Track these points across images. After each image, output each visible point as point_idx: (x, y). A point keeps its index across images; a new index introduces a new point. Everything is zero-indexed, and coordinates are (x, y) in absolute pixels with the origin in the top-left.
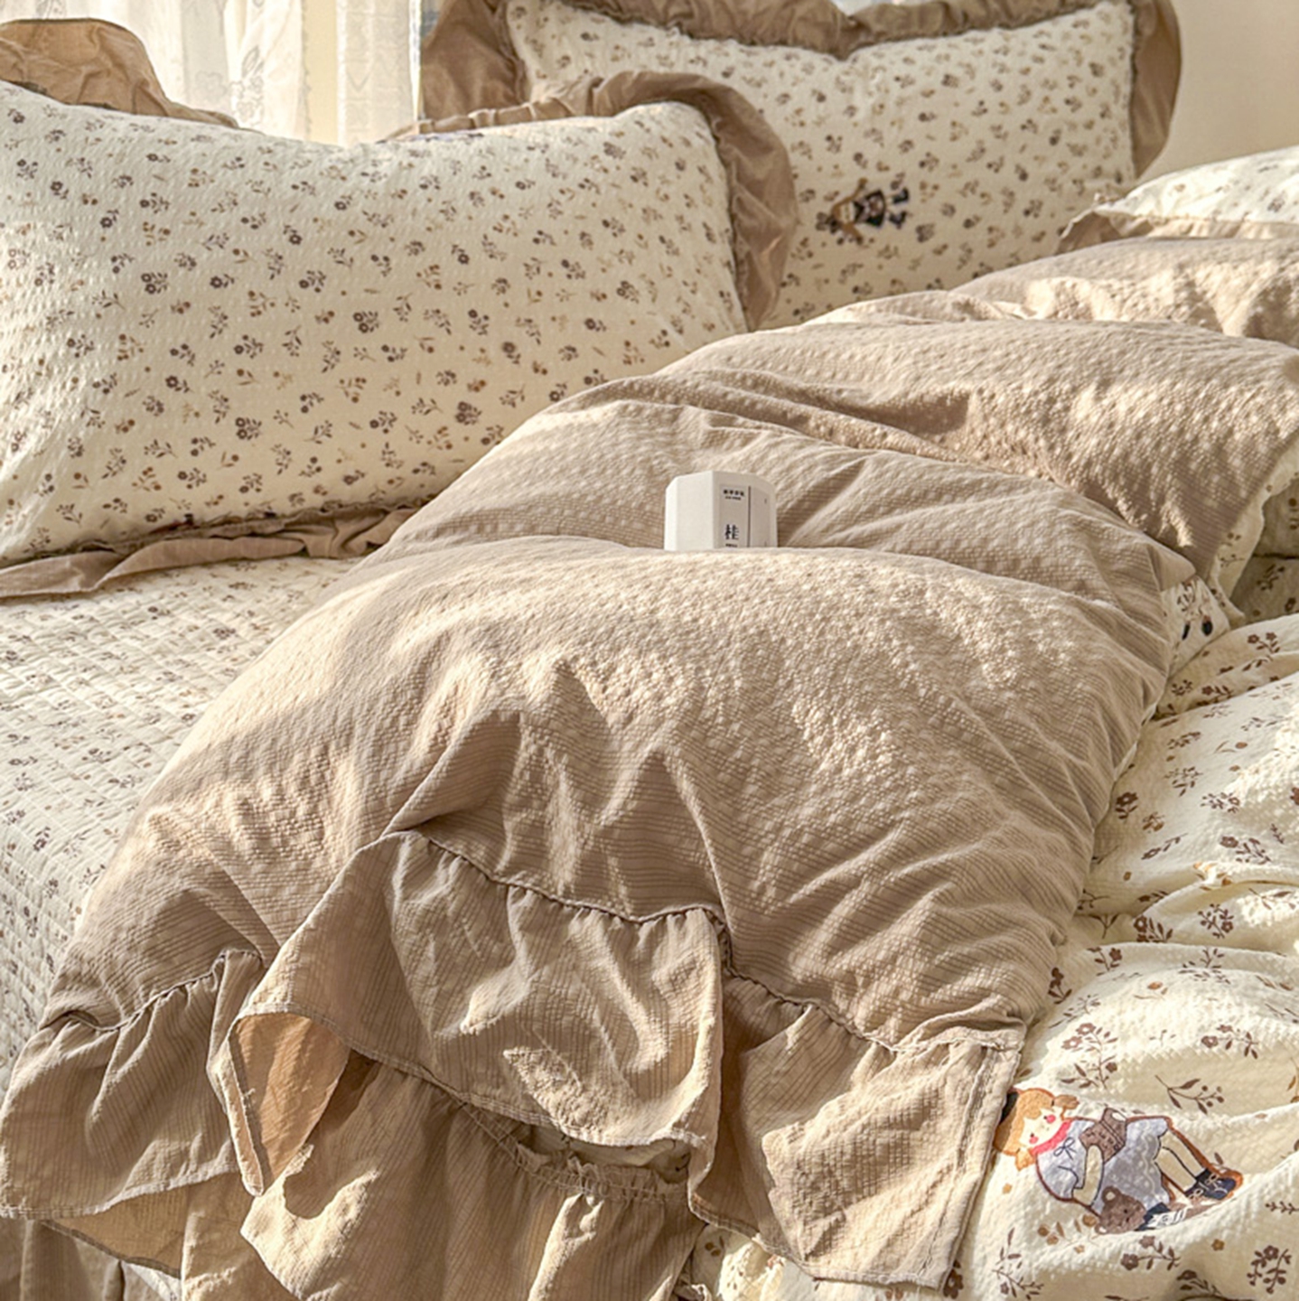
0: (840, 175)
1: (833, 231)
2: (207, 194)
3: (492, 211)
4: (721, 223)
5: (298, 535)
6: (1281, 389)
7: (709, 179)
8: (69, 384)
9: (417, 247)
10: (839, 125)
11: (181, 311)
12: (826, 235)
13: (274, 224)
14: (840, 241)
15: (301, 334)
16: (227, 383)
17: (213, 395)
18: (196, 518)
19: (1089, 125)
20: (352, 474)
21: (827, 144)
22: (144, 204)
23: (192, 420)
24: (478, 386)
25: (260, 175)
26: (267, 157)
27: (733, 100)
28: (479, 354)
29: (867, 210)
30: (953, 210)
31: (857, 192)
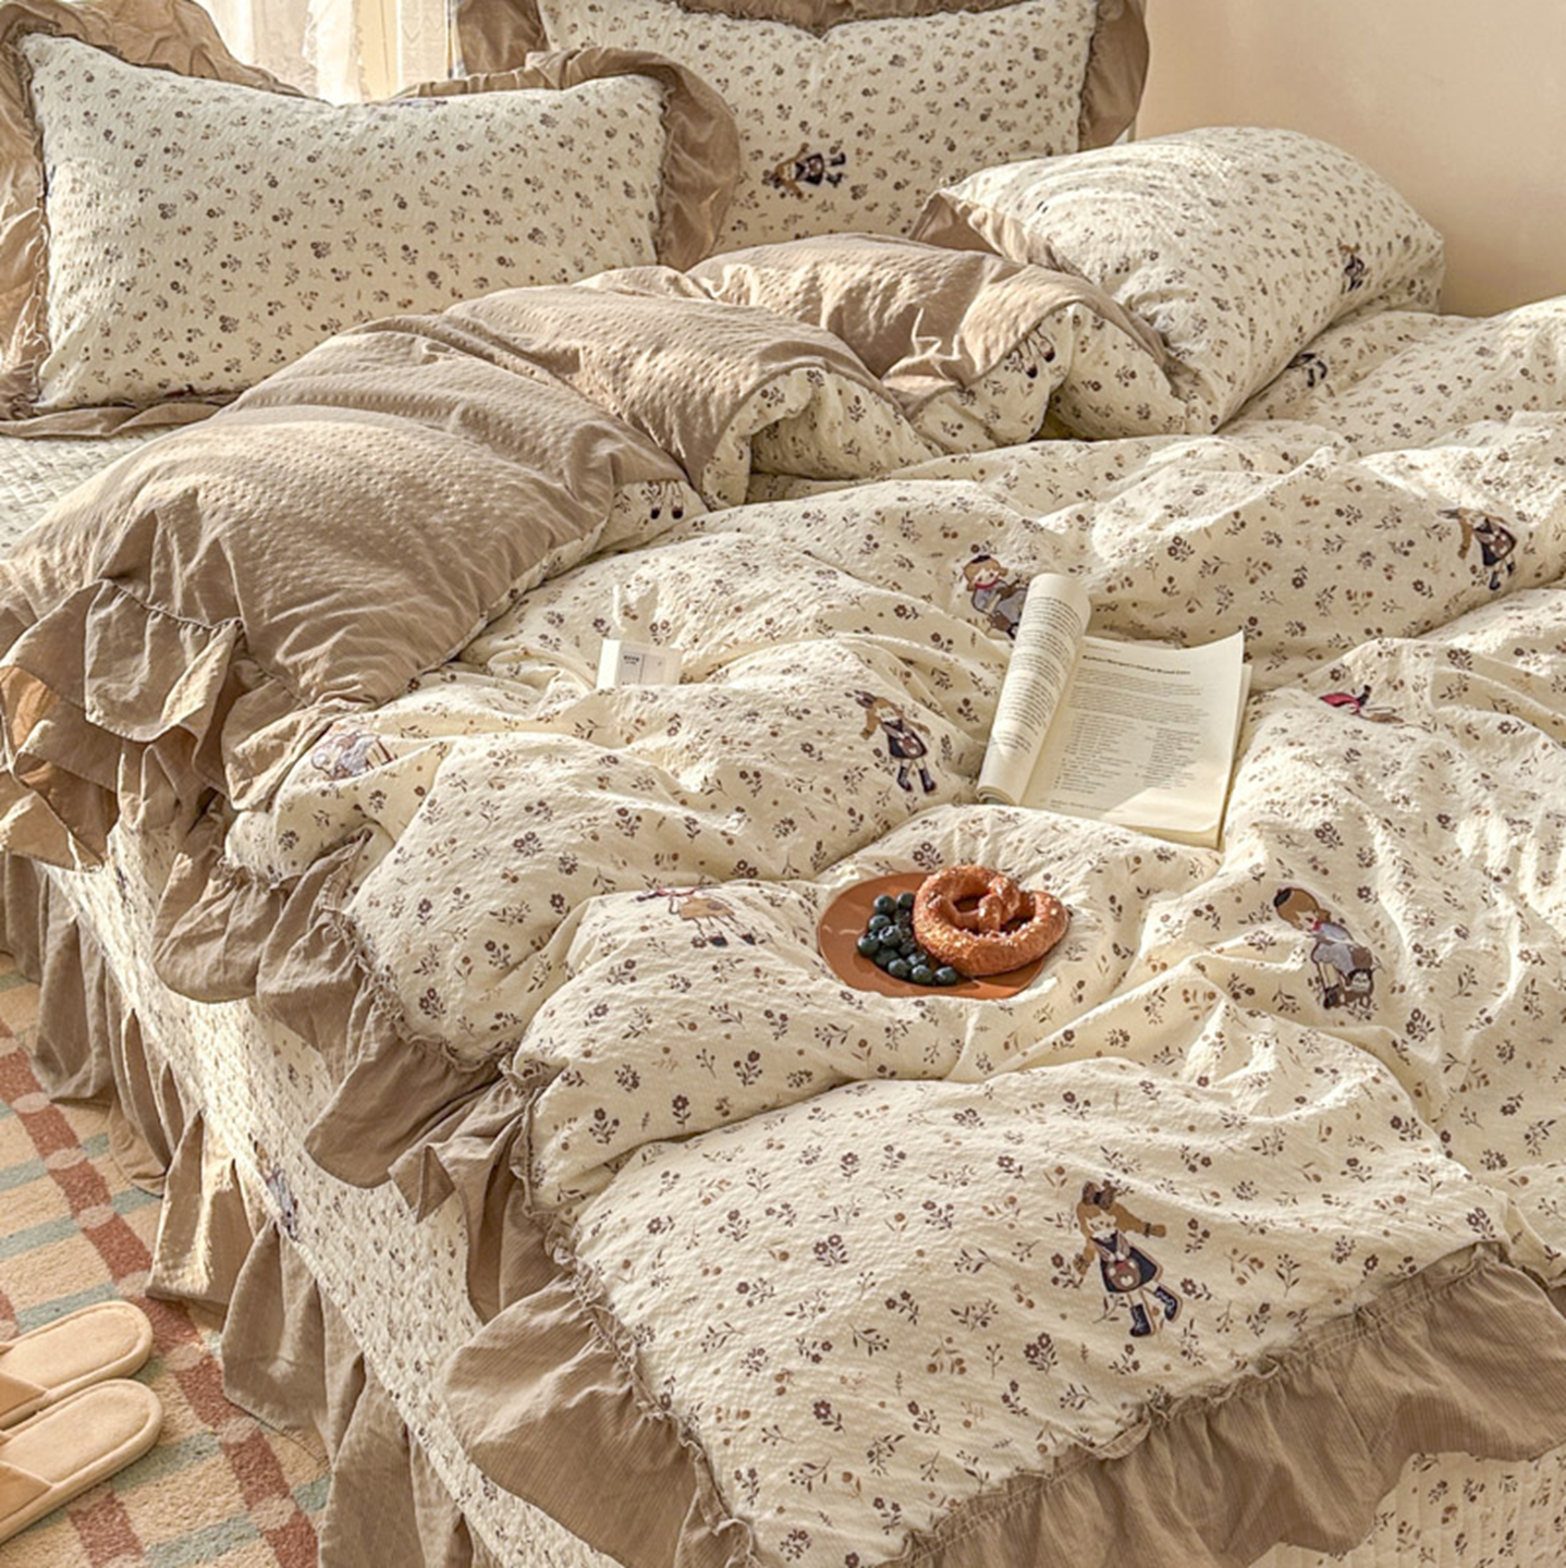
0: (787, 138)
1: (777, 187)
2: (213, 146)
3: (433, 167)
4: (647, 181)
7: (640, 144)
8: (104, 283)
9: (366, 195)
10: (791, 95)
11: (184, 233)
12: (771, 189)
13: (259, 172)
14: (783, 195)
15: (270, 256)
17: (204, 298)
18: (196, 387)
19: (1022, 104)
21: (778, 112)
24: (405, 305)
25: (257, 131)
26: (264, 117)
27: (683, 74)
28: (407, 280)
29: (808, 170)
30: (885, 174)
31: (799, 155)
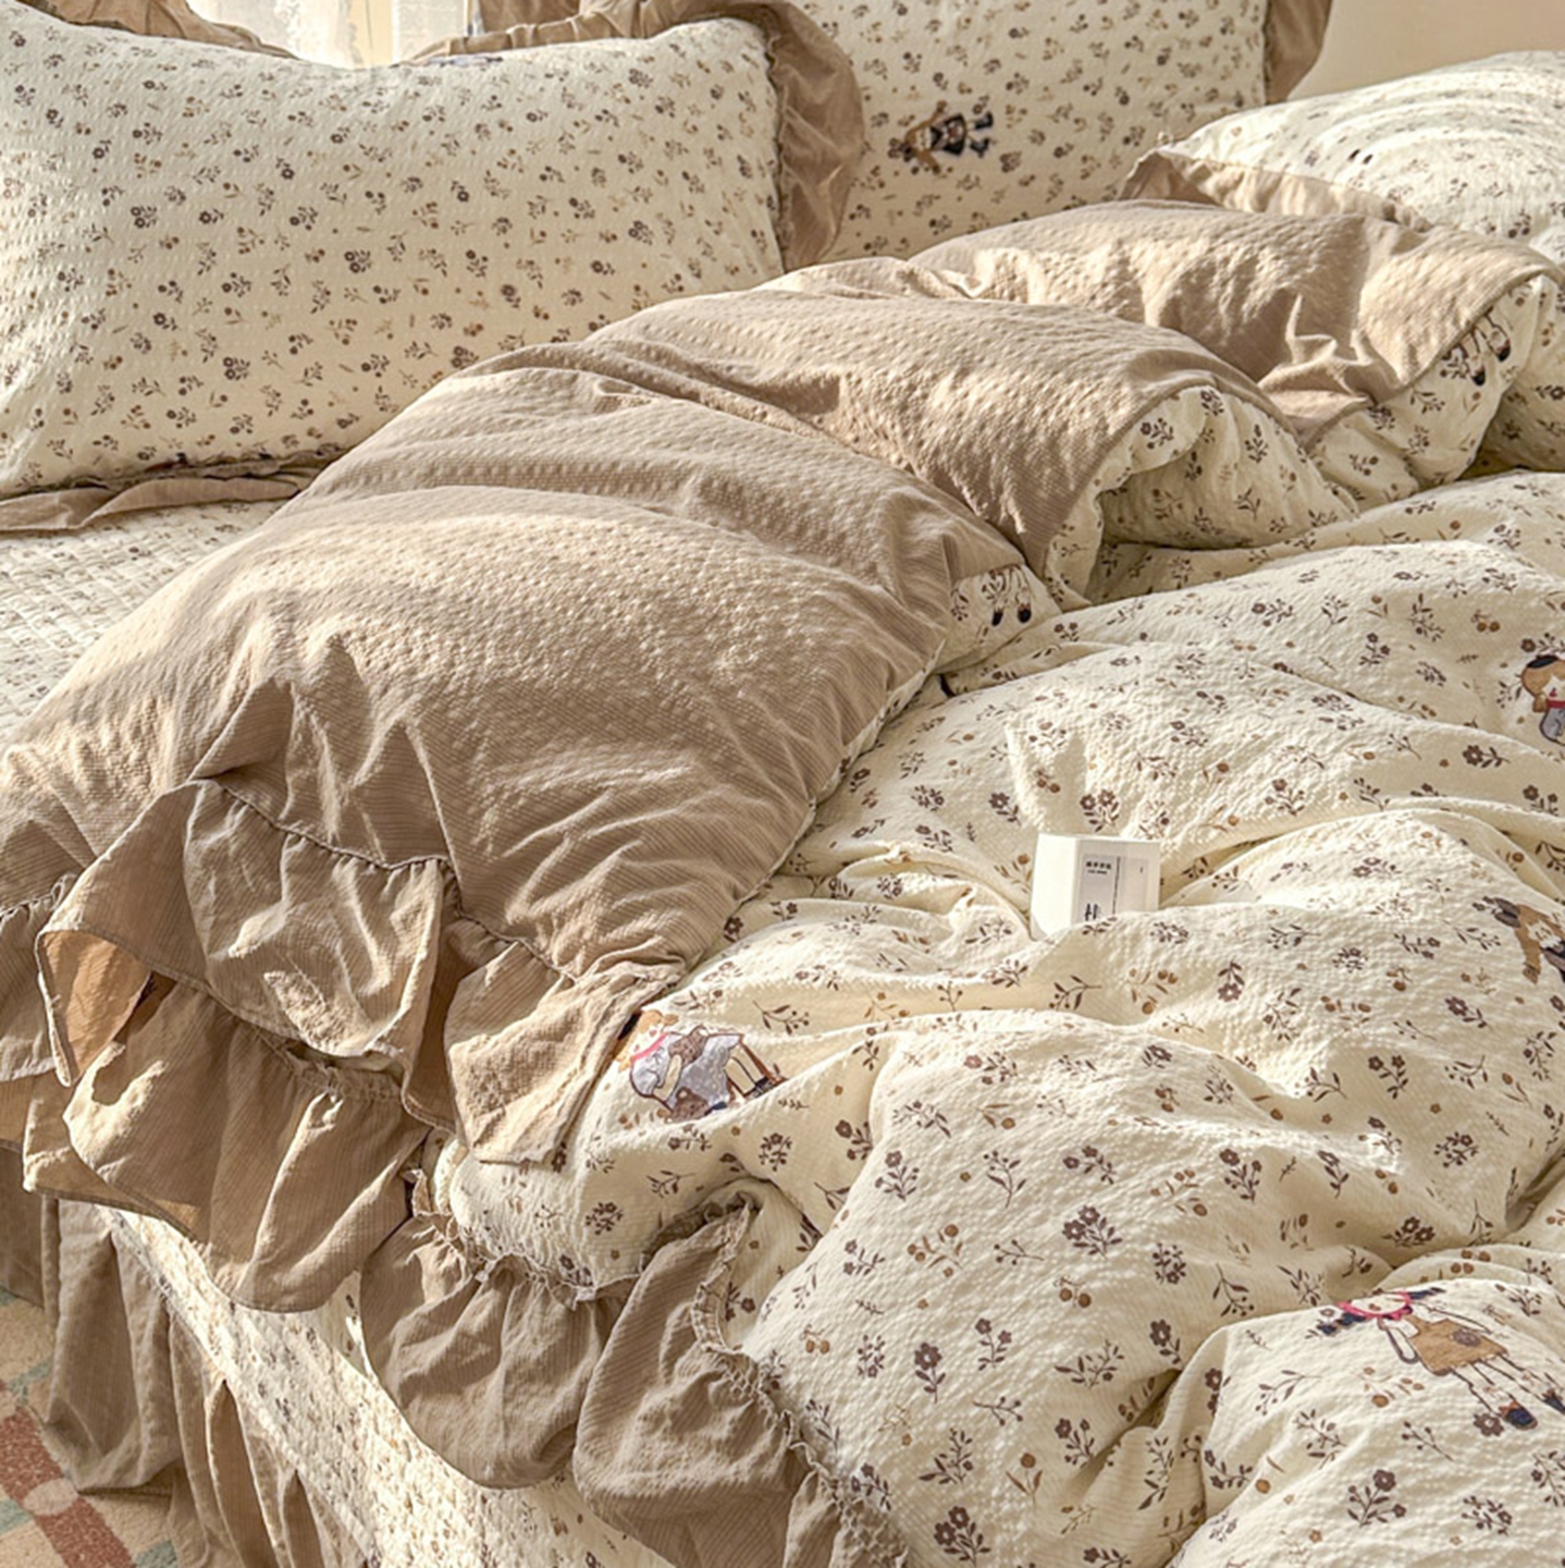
0: (918, 96)
1: (907, 159)
2: (201, 124)
3: (498, 145)
4: (760, 151)
5: (292, 478)
6: (1118, 385)
7: (751, 107)
8: (59, 319)
9: (414, 183)
10: (920, 40)
11: (169, 246)
12: (899, 163)
13: (268, 157)
14: (915, 171)
15: (291, 273)
16: (215, 322)
17: (200, 334)
18: (189, 456)
19: (1206, 42)
20: (345, 417)
21: (904, 62)
22: (137, 134)
23: (180, 359)
24: (475, 330)
25: (257, 105)
26: (267, 85)
27: (791, 15)
28: (475, 297)
29: (946, 136)
30: (1042, 137)
31: (935, 116)
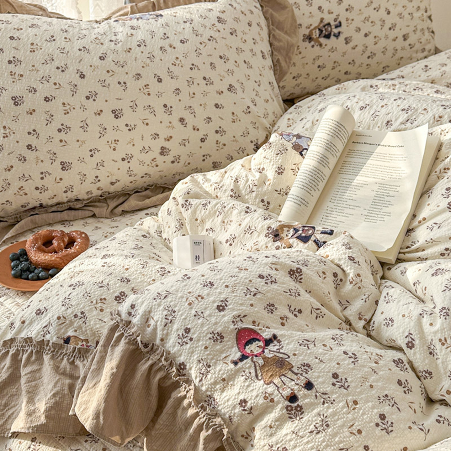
0: (312, 16)
1: (310, 42)
2: (39, 56)
3: (170, 56)
4: (266, 48)
5: (91, 208)
7: (262, 29)
9: (138, 76)
11: (31, 114)
12: (306, 44)
13: (72, 69)
14: (313, 46)
15: (88, 122)
16: (55, 146)
17: (49, 152)
18: (44, 204)
20: (114, 181)
22: (10, 62)
23: (40, 164)
28: (169, 124)
29: (324, 32)
30: (360, 29)
31: (320, 24)
